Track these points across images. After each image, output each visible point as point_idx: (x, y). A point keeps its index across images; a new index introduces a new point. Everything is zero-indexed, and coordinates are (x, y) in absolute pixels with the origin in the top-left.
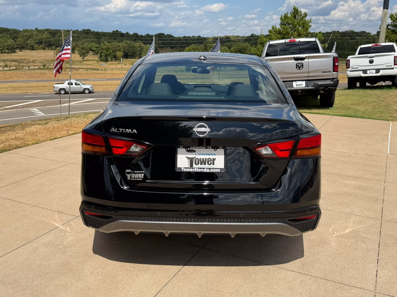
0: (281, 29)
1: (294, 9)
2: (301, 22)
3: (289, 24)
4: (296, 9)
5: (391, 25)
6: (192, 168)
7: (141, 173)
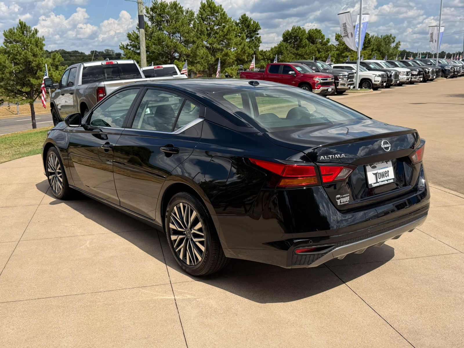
0: (5, 47)
1: (20, 23)
2: (33, 40)
3: (17, 42)
4: (24, 24)
5: (131, 45)
6: (377, 182)
7: (347, 196)
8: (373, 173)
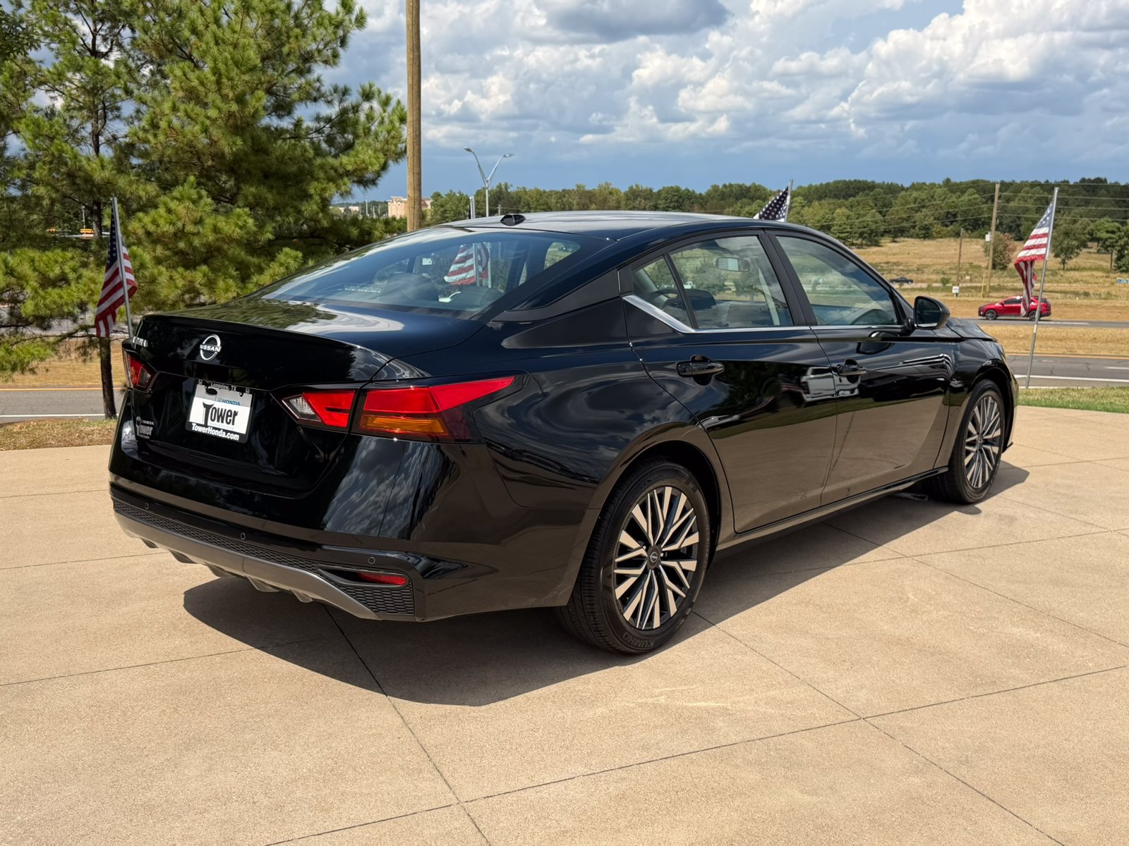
6: (206, 426)
7: (150, 426)
8: (204, 404)
